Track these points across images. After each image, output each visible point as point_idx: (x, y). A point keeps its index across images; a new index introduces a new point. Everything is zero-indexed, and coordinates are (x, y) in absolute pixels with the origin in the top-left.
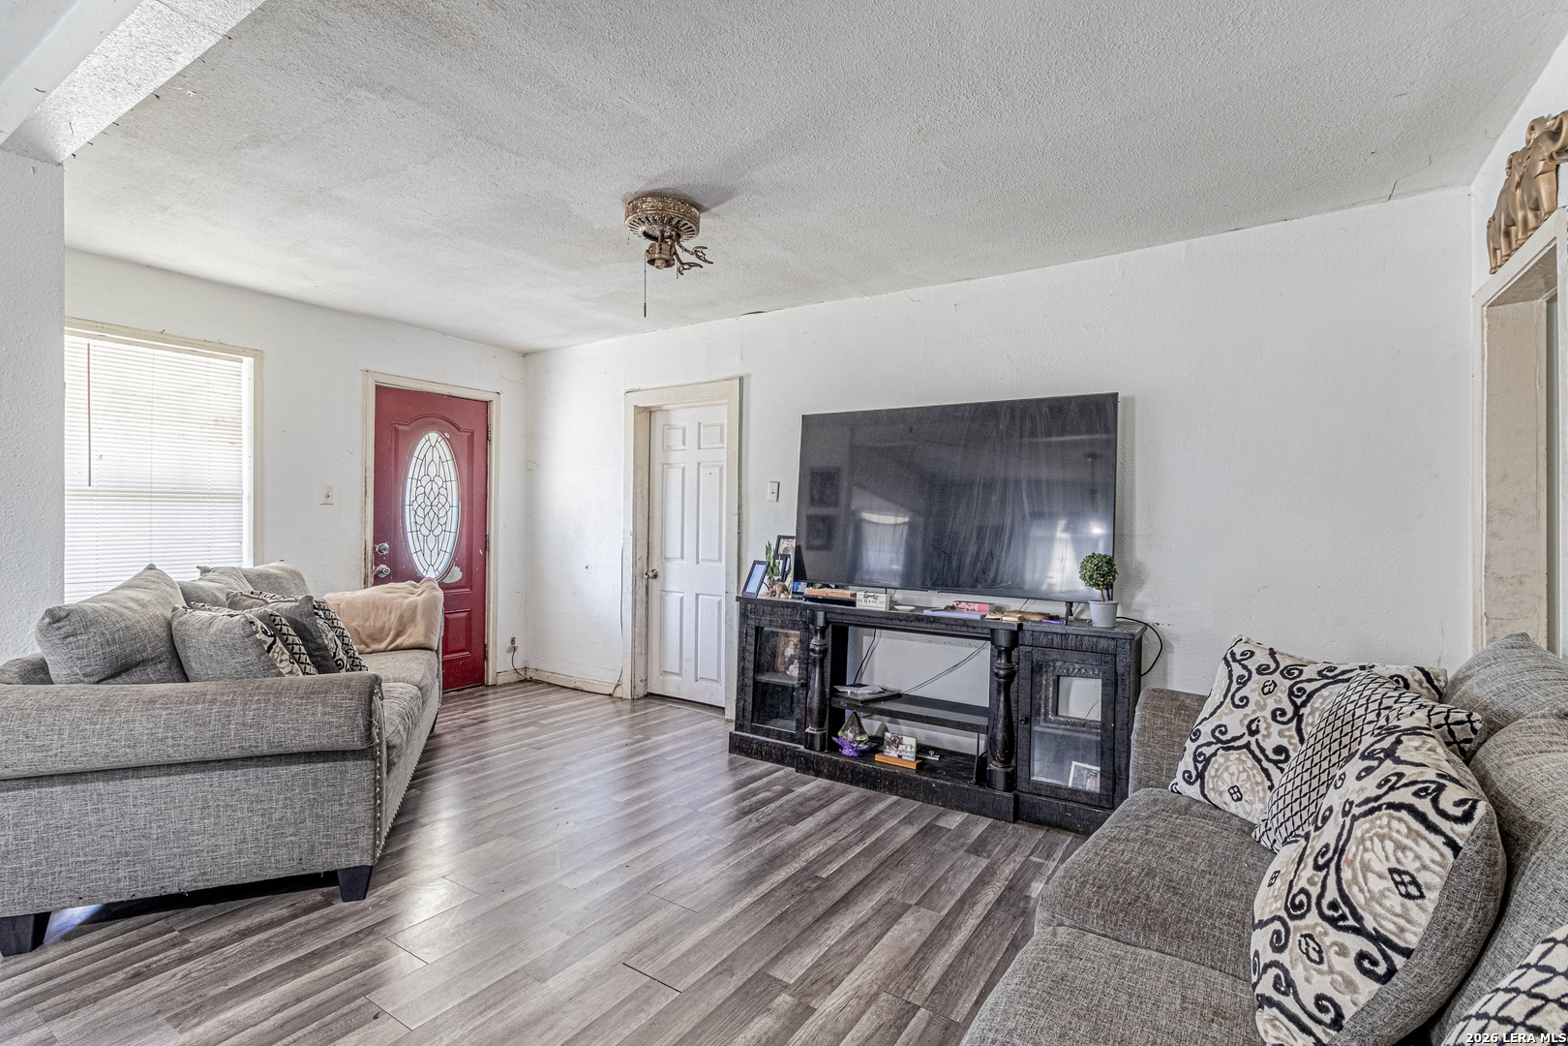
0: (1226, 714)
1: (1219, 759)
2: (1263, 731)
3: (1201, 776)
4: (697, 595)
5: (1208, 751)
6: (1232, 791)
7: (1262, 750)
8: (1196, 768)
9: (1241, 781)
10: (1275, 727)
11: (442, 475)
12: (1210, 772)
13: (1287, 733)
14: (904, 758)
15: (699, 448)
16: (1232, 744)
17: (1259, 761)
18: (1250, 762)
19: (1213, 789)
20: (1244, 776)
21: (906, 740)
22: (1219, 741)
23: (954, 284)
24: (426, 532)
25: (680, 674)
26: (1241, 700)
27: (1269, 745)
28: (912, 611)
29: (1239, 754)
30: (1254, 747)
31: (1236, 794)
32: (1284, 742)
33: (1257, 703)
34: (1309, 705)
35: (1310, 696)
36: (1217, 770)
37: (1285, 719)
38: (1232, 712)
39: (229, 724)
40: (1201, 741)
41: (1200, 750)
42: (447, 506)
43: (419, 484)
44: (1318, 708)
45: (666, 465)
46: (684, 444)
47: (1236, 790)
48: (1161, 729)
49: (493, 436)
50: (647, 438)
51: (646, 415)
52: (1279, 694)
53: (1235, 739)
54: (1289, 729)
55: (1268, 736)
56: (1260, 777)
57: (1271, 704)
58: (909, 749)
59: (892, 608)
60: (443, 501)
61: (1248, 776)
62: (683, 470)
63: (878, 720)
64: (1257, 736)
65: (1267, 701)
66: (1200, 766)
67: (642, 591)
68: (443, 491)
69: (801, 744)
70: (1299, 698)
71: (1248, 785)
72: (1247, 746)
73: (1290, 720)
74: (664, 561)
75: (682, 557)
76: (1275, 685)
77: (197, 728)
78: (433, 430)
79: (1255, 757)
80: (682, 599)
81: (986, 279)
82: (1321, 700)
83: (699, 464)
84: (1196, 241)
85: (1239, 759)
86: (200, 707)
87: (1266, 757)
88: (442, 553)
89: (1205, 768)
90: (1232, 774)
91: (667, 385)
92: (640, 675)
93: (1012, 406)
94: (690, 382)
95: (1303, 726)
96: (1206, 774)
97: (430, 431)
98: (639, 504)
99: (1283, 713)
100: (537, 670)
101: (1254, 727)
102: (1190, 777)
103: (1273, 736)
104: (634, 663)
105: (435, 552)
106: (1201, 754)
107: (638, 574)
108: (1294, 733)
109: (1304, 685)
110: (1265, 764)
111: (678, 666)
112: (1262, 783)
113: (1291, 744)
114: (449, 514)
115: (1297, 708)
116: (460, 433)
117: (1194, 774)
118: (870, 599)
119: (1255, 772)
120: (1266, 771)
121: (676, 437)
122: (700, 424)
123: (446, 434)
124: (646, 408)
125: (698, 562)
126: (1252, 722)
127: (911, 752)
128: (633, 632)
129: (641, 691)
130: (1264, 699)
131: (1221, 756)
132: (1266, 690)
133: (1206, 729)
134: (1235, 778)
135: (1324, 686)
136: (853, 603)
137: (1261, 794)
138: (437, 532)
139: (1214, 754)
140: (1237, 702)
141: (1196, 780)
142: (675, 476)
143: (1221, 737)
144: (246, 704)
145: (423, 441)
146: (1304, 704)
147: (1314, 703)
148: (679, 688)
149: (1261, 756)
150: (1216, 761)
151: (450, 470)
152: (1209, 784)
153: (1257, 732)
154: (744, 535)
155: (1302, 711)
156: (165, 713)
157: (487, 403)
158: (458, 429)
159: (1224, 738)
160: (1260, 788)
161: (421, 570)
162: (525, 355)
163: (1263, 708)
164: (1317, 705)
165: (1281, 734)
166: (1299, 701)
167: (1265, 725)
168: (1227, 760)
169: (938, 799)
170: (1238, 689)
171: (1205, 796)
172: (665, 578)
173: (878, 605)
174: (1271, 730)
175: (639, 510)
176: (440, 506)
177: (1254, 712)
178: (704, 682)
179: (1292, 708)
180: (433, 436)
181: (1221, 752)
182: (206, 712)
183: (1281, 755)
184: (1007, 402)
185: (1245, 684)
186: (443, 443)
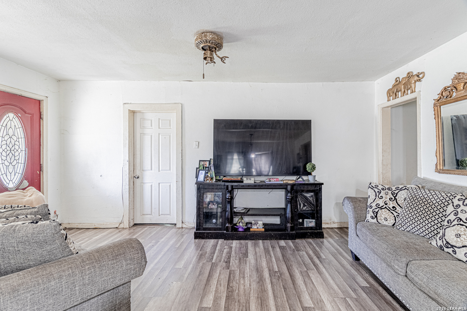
0: (378, 201)
1: (380, 212)
2: (388, 204)
3: (376, 217)
4: (159, 183)
5: (376, 210)
6: (385, 219)
7: (390, 208)
8: (374, 215)
9: (386, 216)
10: (391, 202)
11: (16, 135)
12: (378, 215)
13: (394, 203)
14: (259, 228)
15: (159, 128)
16: (382, 208)
17: (390, 211)
18: (388, 211)
19: (380, 219)
20: (387, 215)
21: (259, 222)
22: (379, 207)
23: (261, 83)
24: (7, 164)
25: (151, 214)
26: (381, 197)
27: (391, 207)
28: (259, 183)
29: (385, 210)
30: (387, 208)
31: (386, 219)
32: (394, 205)
33: (385, 197)
34: (397, 196)
35: (397, 194)
36: (380, 215)
37: (393, 200)
38: (379, 200)
39: (75, 287)
40: (373, 208)
41: (374, 210)
42: (19, 150)
43: (3, 139)
44: (399, 197)
45: (143, 134)
46: (151, 126)
47: (386, 218)
48: (359, 207)
49: (44, 116)
50: (133, 123)
51: (133, 113)
52: (389, 194)
53: (382, 206)
54: (394, 202)
55: (390, 204)
56: (391, 214)
57: (389, 198)
58: (260, 225)
59: (255, 182)
60: (17, 147)
61: (388, 215)
62: (151, 136)
63: (237, 218)
64: (387, 205)
65: (387, 196)
66: (375, 214)
67: (132, 184)
68: (17, 143)
69: (225, 230)
70: (395, 195)
71: (389, 217)
72: (386, 207)
73: (394, 200)
74: (142, 171)
75: (151, 169)
76: (388, 193)
77: (54, 297)
78: (12, 112)
79: (388, 210)
80: (151, 186)
81: (271, 83)
82: (400, 195)
83: (159, 134)
84: (324, 83)
85: (385, 211)
86: (53, 283)
87: (391, 209)
88: (17, 174)
89: (377, 215)
90: (384, 215)
91: (145, 103)
92: (132, 217)
93: (284, 121)
94: (157, 103)
95: (397, 201)
96: (377, 216)
97: (10, 112)
98: (130, 149)
99: (392, 199)
100: (69, 224)
101: (386, 203)
102: (373, 217)
103: (391, 204)
104: (129, 213)
105: (13, 174)
106: (374, 211)
107: (130, 177)
108: (396, 203)
109: (394, 192)
110: (391, 211)
111: (150, 211)
112: (392, 216)
113: (396, 205)
114: (21, 154)
115: (395, 197)
116: (26, 115)
117: (374, 216)
118: (248, 180)
119: (389, 213)
120: (392, 213)
121: (148, 124)
122: (159, 119)
123: (19, 114)
124: (132, 111)
125: (159, 171)
126: (385, 202)
127: (261, 226)
128: (129, 200)
129: (132, 224)
130: (386, 196)
131: (380, 211)
132: (386, 194)
133: (374, 205)
134: (385, 216)
135: (399, 191)
136: (242, 182)
137: (392, 218)
138: (14, 164)
139: (378, 211)
140: (380, 198)
141: (375, 218)
142: (147, 139)
143: (379, 206)
144: (82, 273)
145: (5, 117)
146: (396, 196)
147: (398, 195)
148: (151, 220)
149: (390, 209)
150: (379, 212)
151: (20, 133)
152: (379, 218)
153: (387, 204)
154: (184, 160)
155: (396, 198)
156: (29, 295)
157: (39, 102)
158: (25, 113)
159: (380, 206)
160: (392, 217)
161: (5, 183)
162: (59, 81)
163: (387, 198)
164: (399, 196)
165: (393, 204)
166: (395, 196)
167: (388, 202)
168: (382, 212)
169: (274, 238)
170: (379, 194)
171: (377, 221)
172: (143, 178)
173: (251, 181)
174: (390, 203)
175: (131, 152)
176: (15, 150)
177: (385, 199)
178: (163, 216)
179: (394, 197)
180: (11, 115)
181: (380, 210)
182: (58, 285)
183: (394, 208)
184: (282, 120)
185: (380, 193)
186: (16, 119)
